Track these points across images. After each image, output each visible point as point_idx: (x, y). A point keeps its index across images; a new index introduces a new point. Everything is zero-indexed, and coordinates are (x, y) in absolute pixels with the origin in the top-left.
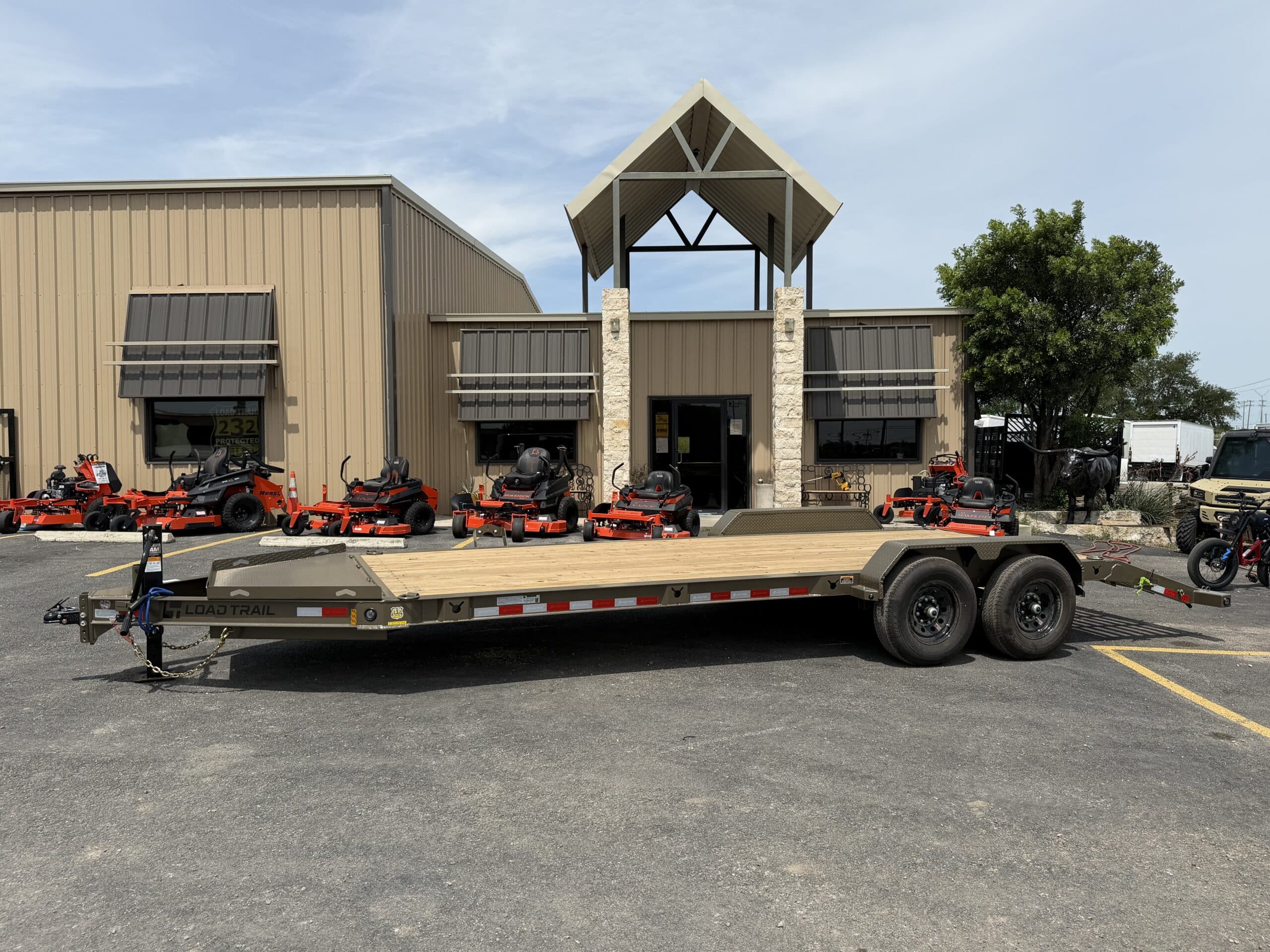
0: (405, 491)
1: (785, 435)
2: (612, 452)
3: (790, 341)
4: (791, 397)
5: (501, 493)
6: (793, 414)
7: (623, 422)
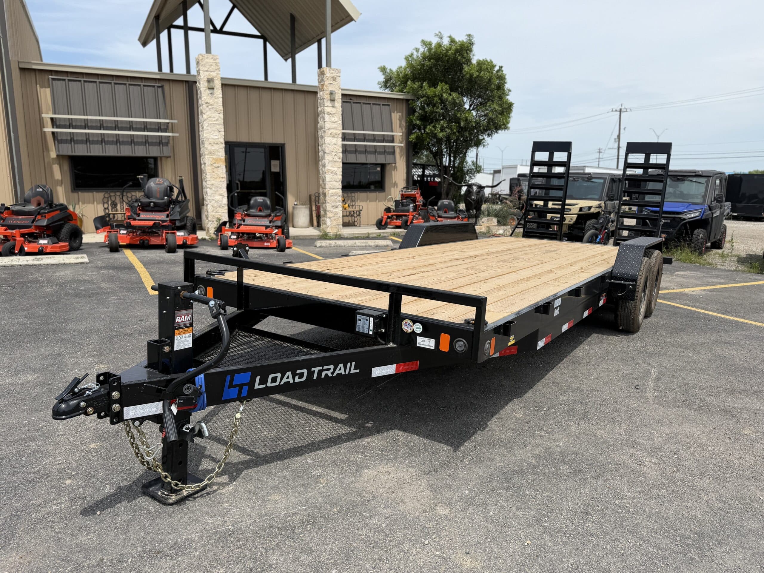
0: (56, 214)
1: (332, 173)
2: (213, 182)
3: (333, 107)
4: (335, 146)
5: (137, 214)
6: (336, 159)
7: (220, 159)
